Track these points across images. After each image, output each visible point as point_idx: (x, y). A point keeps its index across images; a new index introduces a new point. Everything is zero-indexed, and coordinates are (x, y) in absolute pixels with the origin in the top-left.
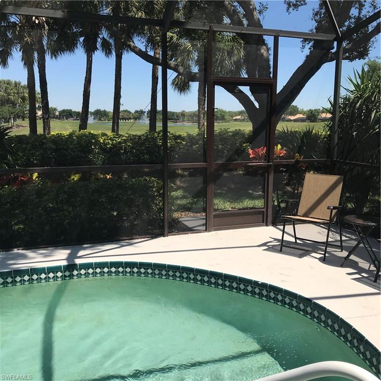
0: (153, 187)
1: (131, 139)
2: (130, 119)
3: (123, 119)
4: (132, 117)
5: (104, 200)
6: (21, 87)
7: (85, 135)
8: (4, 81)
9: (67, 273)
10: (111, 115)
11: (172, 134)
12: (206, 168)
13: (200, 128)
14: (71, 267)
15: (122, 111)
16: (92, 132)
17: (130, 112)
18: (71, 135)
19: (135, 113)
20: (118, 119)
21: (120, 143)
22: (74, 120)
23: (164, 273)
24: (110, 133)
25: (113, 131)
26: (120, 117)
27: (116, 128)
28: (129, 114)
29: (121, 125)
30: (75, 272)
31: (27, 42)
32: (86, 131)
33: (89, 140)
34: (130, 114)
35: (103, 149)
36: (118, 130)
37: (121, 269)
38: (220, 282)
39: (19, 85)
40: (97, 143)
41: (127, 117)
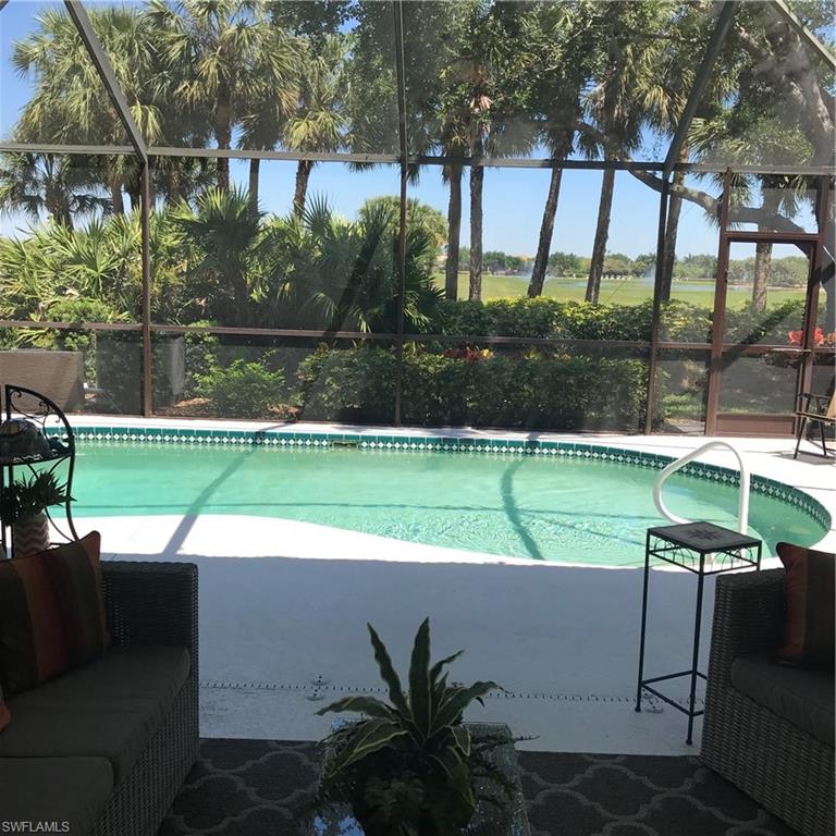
0: (637, 372)
1: (618, 313)
2: (626, 273)
3: (609, 274)
4: (630, 270)
5: (572, 382)
6: (419, 209)
7: (542, 304)
8: (390, 198)
9: (529, 450)
10: (586, 265)
11: (693, 307)
12: (710, 351)
13: (757, 297)
14: (532, 444)
15: (609, 257)
16: (554, 299)
17: (626, 260)
18: (520, 304)
19: (637, 261)
20: (600, 273)
21: (598, 318)
22: (507, 274)
23: (637, 461)
24: (582, 303)
25: (588, 298)
26: (605, 270)
27: (593, 294)
28: (622, 264)
29: (606, 288)
30: (537, 451)
31: (456, 142)
32: (543, 297)
33: (549, 312)
34: (627, 263)
35: (571, 326)
36: (596, 297)
37: (587, 454)
38: (701, 473)
39: (415, 205)
40: (561, 318)
41: (621, 270)
